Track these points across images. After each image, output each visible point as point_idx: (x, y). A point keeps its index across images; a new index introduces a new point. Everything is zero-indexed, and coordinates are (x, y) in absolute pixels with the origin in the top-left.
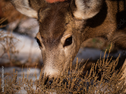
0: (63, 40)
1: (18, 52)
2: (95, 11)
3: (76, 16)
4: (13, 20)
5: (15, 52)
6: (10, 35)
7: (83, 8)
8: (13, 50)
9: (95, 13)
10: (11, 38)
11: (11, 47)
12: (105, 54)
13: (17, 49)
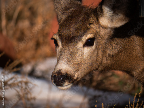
0: (85, 38)
1: (34, 99)
2: (123, 20)
3: (102, 22)
4: (28, 62)
5: (31, 98)
6: (24, 80)
7: (110, 15)
8: (29, 96)
9: (123, 22)
10: (26, 83)
11: (27, 94)
12: (135, 98)
13: (33, 95)
